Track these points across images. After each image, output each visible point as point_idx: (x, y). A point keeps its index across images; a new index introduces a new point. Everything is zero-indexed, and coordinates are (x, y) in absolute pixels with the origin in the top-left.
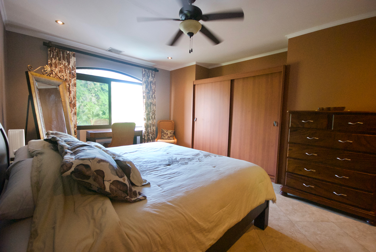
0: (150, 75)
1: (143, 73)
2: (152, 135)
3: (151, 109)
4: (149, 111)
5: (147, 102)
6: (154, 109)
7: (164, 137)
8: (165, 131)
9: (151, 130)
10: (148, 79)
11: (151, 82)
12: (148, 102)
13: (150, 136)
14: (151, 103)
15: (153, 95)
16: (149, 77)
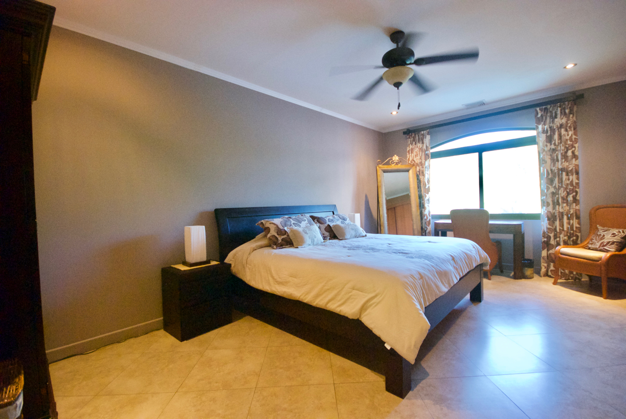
0: (559, 112)
1: (539, 115)
2: (566, 238)
3: (561, 181)
4: (557, 187)
5: (551, 170)
6: (572, 181)
7: (591, 244)
8: (602, 229)
9: (562, 225)
10: (553, 122)
11: (561, 126)
12: (553, 168)
13: (560, 237)
14: (562, 170)
15: (566, 152)
16: (556, 117)
